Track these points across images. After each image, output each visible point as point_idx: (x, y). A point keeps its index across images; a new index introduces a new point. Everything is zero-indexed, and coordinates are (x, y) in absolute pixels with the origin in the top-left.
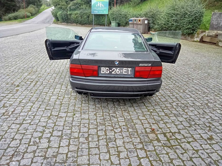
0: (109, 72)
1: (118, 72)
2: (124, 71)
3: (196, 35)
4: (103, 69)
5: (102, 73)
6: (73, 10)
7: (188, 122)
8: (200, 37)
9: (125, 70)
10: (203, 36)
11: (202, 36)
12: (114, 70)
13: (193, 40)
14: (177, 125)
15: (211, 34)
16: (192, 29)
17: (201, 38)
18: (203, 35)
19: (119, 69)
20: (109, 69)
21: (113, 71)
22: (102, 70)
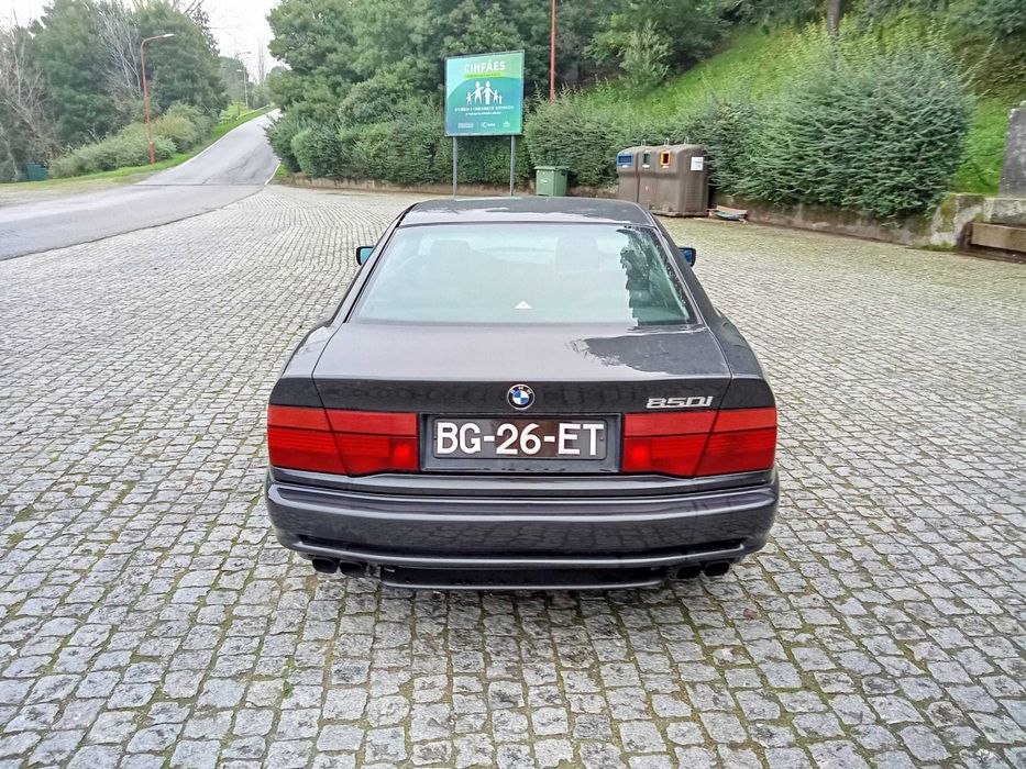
0: (477, 448)
1: (530, 444)
2: (563, 436)
3: (938, 219)
4: (445, 430)
5: (441, 450)
6: (361, 122)
7: (936, 731)
8: (959, 228)
9: (567, 431)
10: (974, 220)
11: (965, 221)
12: (508, 433)
13: (922, 241)
14: (873, 752)
15: (1010, 213)
16: (917, 191)
17: (963, 232)
18: (971, 218)
19: (533, 426)
20: (477, 430)
21: (499, 441)
22: (441, 435)
